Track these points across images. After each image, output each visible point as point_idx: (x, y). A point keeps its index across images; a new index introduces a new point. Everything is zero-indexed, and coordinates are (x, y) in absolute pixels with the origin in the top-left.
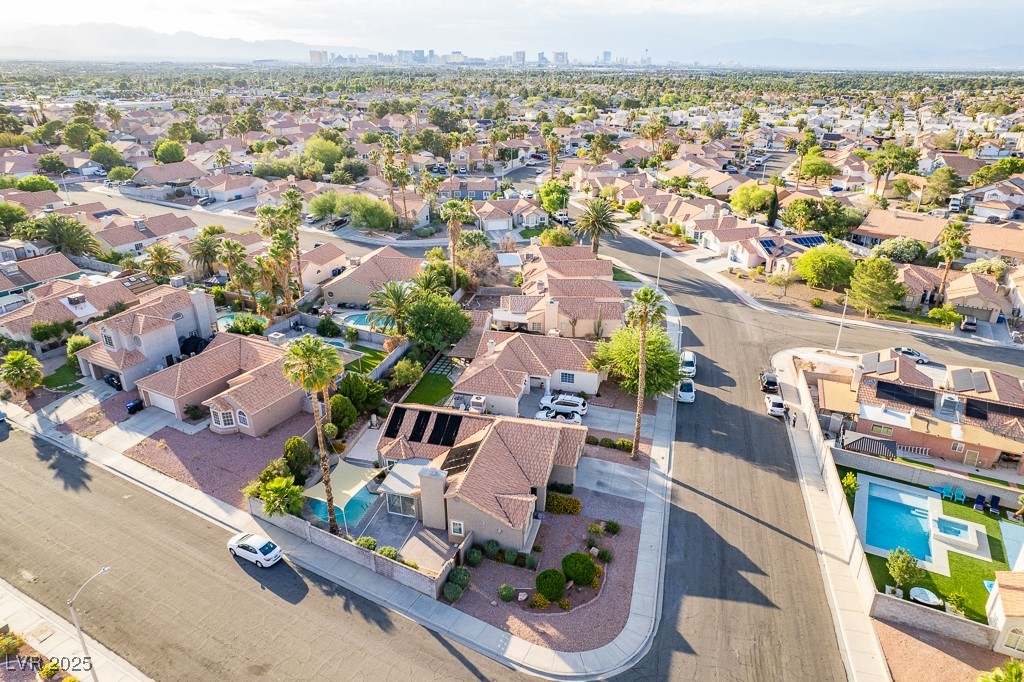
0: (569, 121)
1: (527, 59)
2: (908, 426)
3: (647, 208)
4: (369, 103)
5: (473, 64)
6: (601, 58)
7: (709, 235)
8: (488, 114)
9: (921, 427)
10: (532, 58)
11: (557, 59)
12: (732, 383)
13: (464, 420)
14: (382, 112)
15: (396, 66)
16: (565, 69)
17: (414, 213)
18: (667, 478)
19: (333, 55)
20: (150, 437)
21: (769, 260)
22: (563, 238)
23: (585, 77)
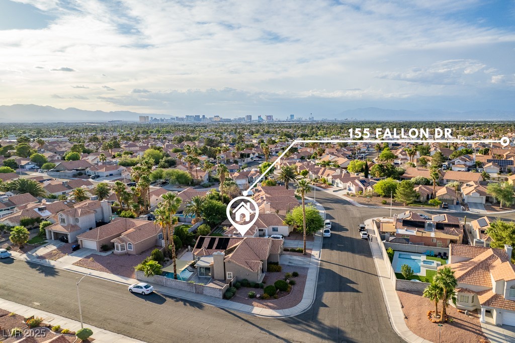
0: (274, 142)
1: (253, 119)
2: (415, 234)
3: (310, 172)
4: (173, 138)
5: (225, 122)
6: (289, 118)
7: (338, 181)
8: (234, 141)
9: (420, 234)
10: (255, 118)
11: (267, 119)
12: (347, 230)
13: (231, 240)
14: (180, 141)
15: (185, 122)
16: (272, 123)
17: (201, 177)
18: (319, 260)
19: (152, 118)
20: (85, 258)
21: (364, 188)
22: (272, 183)
23: (281, 125)
